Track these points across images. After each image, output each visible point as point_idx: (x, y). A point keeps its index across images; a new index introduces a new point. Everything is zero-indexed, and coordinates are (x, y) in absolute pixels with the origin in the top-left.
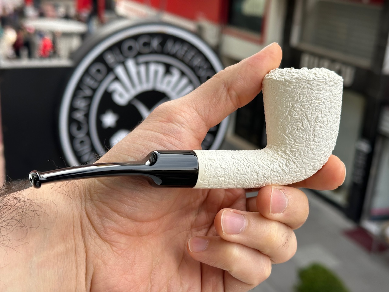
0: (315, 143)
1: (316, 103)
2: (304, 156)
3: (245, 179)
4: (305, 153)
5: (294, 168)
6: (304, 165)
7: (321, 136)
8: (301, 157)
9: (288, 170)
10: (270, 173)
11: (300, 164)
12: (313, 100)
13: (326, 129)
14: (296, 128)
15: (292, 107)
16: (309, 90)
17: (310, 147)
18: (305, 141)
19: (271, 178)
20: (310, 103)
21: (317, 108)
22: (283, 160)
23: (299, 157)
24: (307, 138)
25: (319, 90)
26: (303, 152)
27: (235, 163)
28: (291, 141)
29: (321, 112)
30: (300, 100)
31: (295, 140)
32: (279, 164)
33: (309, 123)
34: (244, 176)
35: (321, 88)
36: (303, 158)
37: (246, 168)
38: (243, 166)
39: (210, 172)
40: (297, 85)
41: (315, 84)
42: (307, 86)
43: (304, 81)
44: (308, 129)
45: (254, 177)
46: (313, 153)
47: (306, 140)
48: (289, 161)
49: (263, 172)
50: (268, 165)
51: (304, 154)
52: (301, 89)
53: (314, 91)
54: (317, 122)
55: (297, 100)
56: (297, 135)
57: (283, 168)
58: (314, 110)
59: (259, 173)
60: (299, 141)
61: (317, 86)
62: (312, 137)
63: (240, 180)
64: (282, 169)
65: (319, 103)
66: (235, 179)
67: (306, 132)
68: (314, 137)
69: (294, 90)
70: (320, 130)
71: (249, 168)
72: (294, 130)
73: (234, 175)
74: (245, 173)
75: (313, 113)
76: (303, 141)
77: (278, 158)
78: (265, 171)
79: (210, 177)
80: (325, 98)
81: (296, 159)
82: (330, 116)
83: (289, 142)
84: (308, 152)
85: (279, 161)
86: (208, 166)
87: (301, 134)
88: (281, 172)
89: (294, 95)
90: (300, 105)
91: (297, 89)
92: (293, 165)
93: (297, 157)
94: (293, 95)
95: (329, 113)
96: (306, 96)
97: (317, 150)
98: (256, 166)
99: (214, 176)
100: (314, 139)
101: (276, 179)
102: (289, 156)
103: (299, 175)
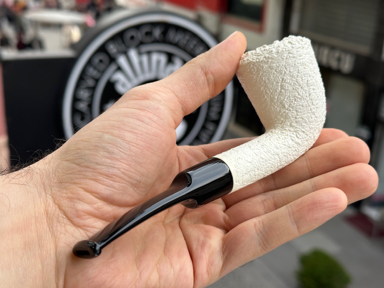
0: (315, 106)
1: (302, 69)
2: (309, 122)
3: (270, 165)
4: (310, 119)
5: (305, 137)
6: (312, 131)
7: (317, 98)
8: (307, 124)
9: (301, 141)
10: (288, 150)
11: (308, 131)
12: (299, 67)
13: (318, 90)
14: (294, 99)
15: (283, 80)
16: (292, 59)
17: (312, 112)
18: (305, 108)
19: (290, 155)
20: (297, 71)
21: (305, 73)
22: (293, 134)
23: (305, 125)
24: (306, 105)
25: (300, 56)
26: (307, 118)
27: (256, 154)
28: (293, 113)
29: (309, 76)
30: (287, 71)
31: (297, 111)
32: (291, 139)
33: (303, 90)
34: (269, 162)
35: (301, 53)
36: (309, 124)
37: (267, 154)
38: (265, 153)
39: (241, 171)
40: (279, 59)
41: (295, 52)
42: (289, 56)
43: (285, 52)
44: (304, 96)
45: (277, 159)
46: (315, 116)
47: (306, 106)
48: (299, 132)
49: (282, 152)
50: (283, 143)
51: (309, 121)
52: (284, 61)
53: (296, 58)
54: (309, 86)
55: (285, 72)
56: (296, 105)
57: (296, 141)
58: (303, 76)
59: (279, 154)
60: (301, 110)
61: (298, 53)
62: (310, 102)
63: (267, 167)
64: (296, 143)
65: (305, 68)
66: (263, 169)
67: (303, 99)
68: (312, 101)
69: (279, 64)
70: (314, 92)
71: (269, 153)
72: (292, 101)
73: (261, 165)
74: (269, 159)
75: (303, 79)
76: (304, 109)
77: (288, 134)
78: (283, 150)
79: (243, 176)
80: (307, 61)
81: (303, 128)
82: (316, 77)
83: (292, 115)
84: (311, 117)
85: (290, 136)
86: (237, 166)
87: (300, 103)
88: (296, 145)
89: (281, 69)
90: (289, 76)
91: (281, 62)
92: (303, 134)
93: (304, 126)
94: (279, 69)
95: (314, 74)
96: (291, 65)
97: (318, 112)
98: (274, 149)
99: (246, 173)
100: (312, 103)
101: (294, 154)
102: (297, 128)
103: (310, 142)
